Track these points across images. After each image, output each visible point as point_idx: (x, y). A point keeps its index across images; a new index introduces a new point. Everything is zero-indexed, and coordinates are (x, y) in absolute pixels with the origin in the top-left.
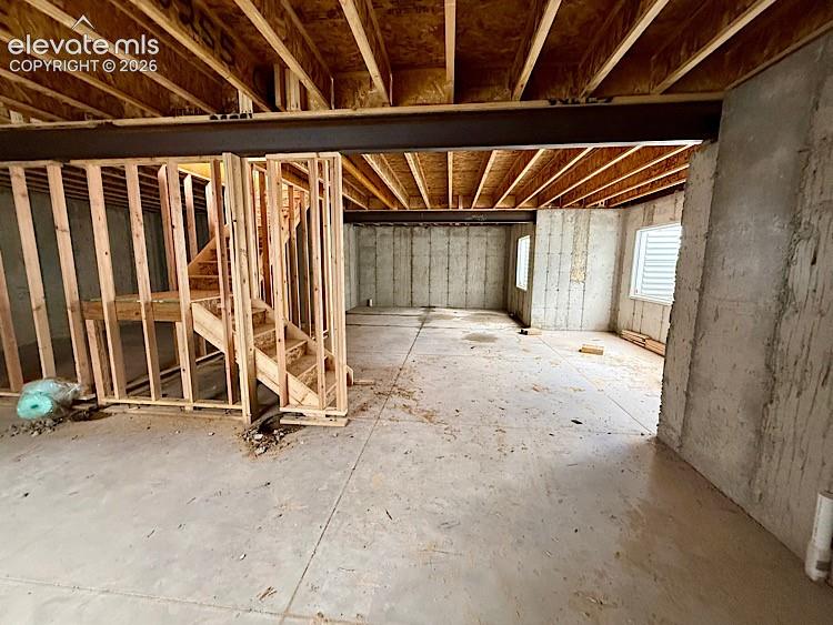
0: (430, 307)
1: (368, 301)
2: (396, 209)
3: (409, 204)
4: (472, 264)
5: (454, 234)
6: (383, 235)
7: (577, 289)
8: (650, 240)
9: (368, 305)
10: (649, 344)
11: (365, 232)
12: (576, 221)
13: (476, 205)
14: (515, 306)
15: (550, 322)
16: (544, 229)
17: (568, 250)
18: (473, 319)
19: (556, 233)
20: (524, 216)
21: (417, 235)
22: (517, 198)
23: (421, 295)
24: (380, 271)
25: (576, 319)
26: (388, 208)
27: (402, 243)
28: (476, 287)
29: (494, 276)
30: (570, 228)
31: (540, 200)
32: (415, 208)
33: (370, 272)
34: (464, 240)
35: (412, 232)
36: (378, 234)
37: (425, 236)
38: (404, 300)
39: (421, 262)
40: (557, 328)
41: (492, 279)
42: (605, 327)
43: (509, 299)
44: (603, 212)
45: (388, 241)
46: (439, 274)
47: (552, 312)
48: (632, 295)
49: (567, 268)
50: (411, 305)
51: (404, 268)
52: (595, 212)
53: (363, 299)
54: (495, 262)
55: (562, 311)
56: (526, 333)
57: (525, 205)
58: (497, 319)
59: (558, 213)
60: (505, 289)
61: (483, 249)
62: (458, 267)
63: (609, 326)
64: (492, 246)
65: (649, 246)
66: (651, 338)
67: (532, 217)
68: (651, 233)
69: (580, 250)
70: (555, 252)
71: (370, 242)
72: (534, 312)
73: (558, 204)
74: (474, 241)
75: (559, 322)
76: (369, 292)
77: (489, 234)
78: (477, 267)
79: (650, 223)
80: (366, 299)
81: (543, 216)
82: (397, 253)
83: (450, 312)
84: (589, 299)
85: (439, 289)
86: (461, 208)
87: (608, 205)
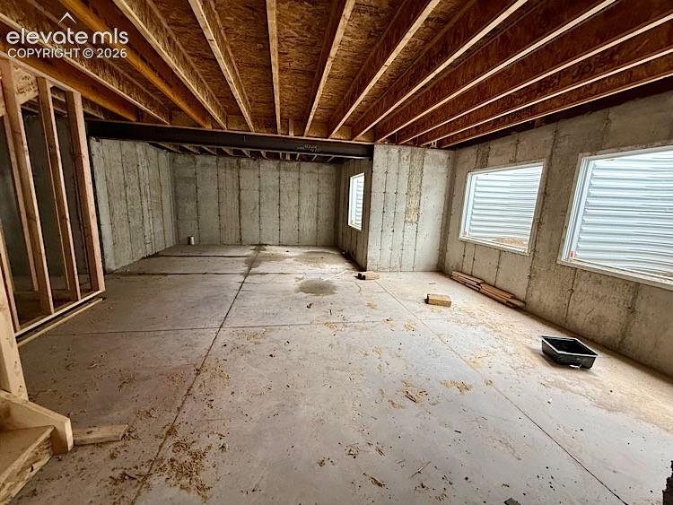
0: (261, 245)
1: (189, 239)
2: (209, 127)
3: (227, 123)
4: (304, 201)
5: (286, 170)
6: (204, 165)
7: (410, 229)
8: (479, 183)
9: (189, 243)
10: (484, 288)
11: (181, 159)
12: (412, 160)
13: (309, 133)
14: (347, 245)
15: (385, 263)
16: (380, 165)
17: (403, 191)
18: (307, 259)
19: (393, 171)
20: (360, 151)
21: (244, 167)
22: (353, 128)
23: (251, 233)
24: (202, 205)
25: (408, 260)
26: (200, 126)
27: (228, 176)
28: (308, 225)
29: (325, 214)
30: (405, 167)
31: (376, 134)
32: (235, 129)
33: (190, 206)
34: (294, 175)
35: (238, 164)
36: (198, 163)
37: (254, 169)
38: (233, 237)
39: (250, 197)
40: (391, 270)
41: (323, 216)
42: (435, 268)
43: (340, 236)
44: (436, 152)
45: (210, 173)
46: (269, 211)
47: (387, 253)
48: (461, 236)
49: (402, 208)
50: (240, 243)
51: (230, 202)
52: (429, 152)
53: (183, 236)
54: (326, 200)
55: (397, 252)
56: (364, 278)
57: (361, 139)
58: (331, 258)
59: (394, 150)
60: (336, 226)
61: (314, 186)
62: (290, 203)
63: (437, 266)
64: (324, 184)
65: (478, 189)
66: (484, 282)
67: (369, 152)
68: (481, 176)
69: (415, 191)
70: (391, 191)
71: (189, 172)
72: (370, 254)
73: (394, 140)
74: (304, 177)
75: (393, 265)
76: (189, 229)
77: (320, 171)
78: (308, 203)
79: (483, 164)
80: (186, 236)
81: (380, 152)
82: (221, 186)
83: (281, 251)
84: (420, 240)
85: (270, 227)
86: (292, 135)
87: (440, 146)
